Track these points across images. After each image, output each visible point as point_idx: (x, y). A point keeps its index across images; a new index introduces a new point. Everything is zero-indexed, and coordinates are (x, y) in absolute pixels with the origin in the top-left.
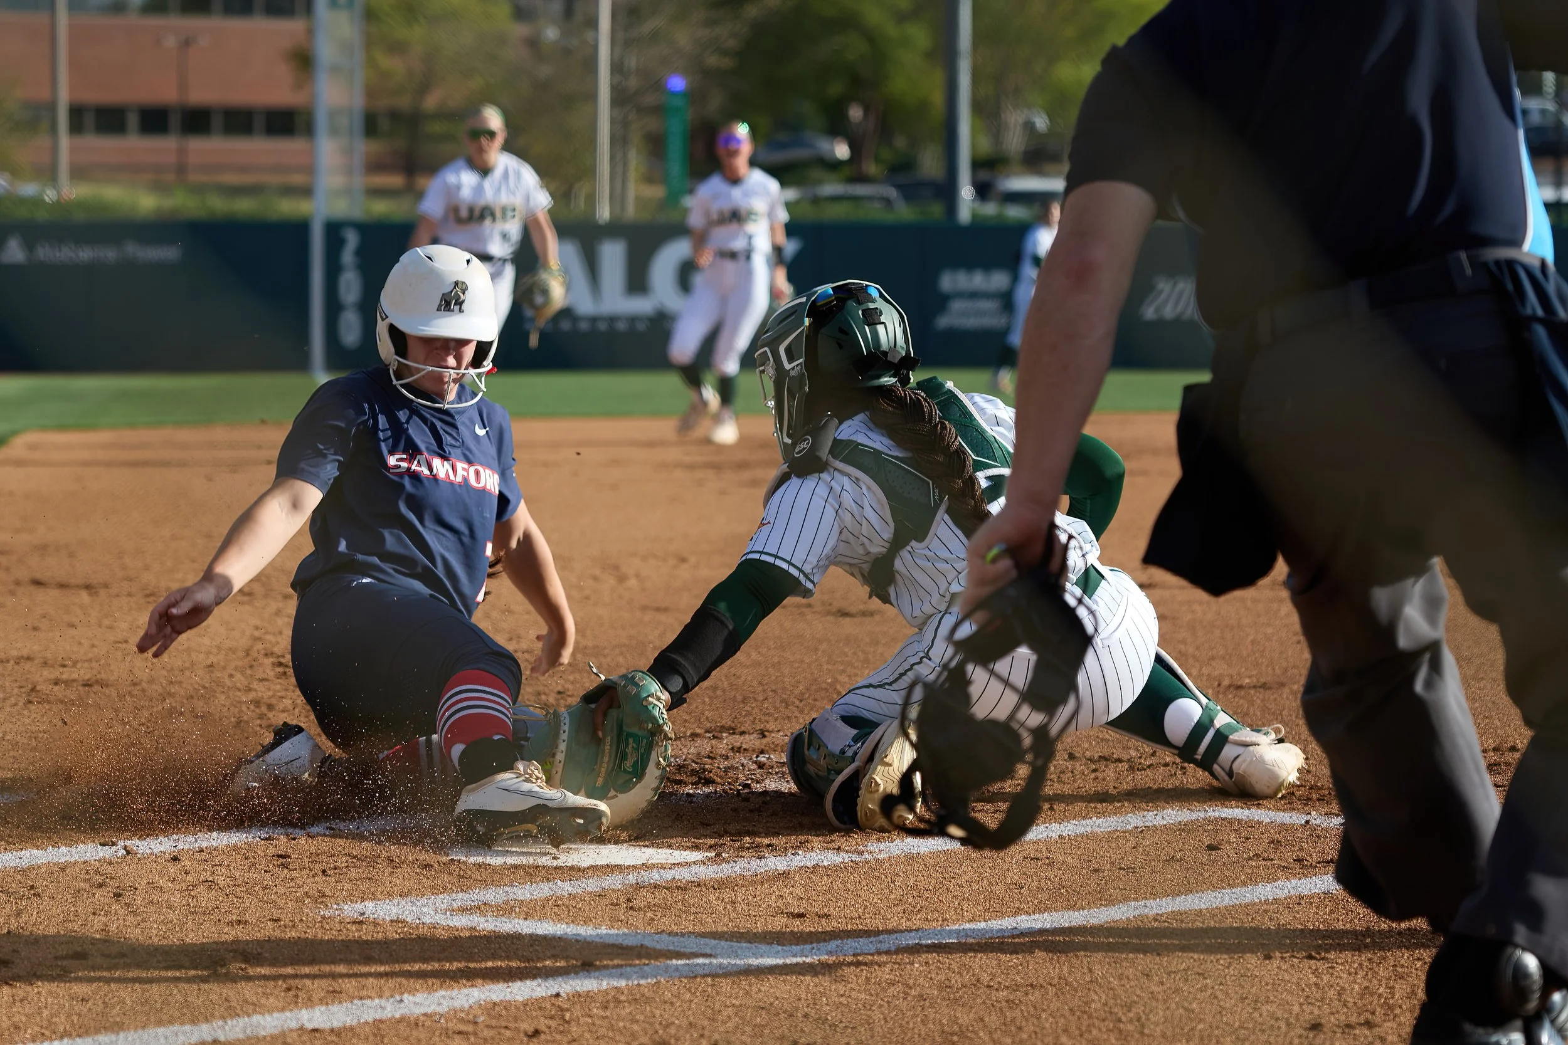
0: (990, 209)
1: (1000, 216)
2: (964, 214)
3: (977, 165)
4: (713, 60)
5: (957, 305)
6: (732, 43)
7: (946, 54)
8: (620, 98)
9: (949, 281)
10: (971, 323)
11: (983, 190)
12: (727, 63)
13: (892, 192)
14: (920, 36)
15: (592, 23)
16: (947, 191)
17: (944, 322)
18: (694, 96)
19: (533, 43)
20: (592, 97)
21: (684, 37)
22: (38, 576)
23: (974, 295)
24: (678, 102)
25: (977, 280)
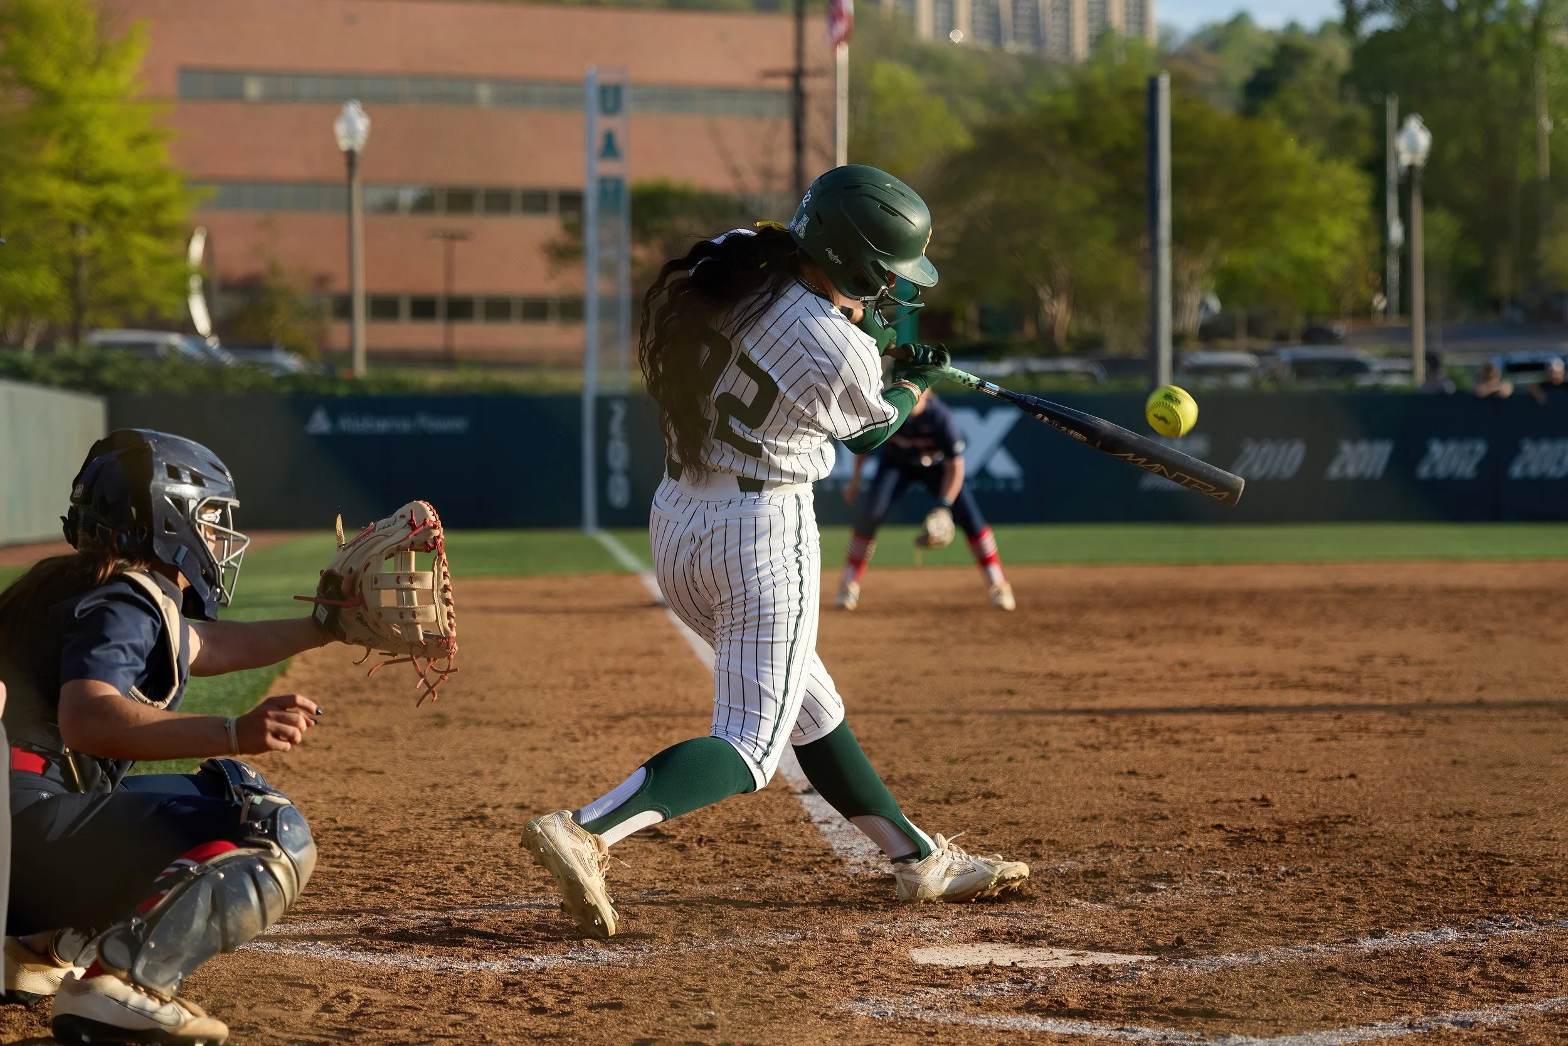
13: (1093, 370)
17: (1148, 483)
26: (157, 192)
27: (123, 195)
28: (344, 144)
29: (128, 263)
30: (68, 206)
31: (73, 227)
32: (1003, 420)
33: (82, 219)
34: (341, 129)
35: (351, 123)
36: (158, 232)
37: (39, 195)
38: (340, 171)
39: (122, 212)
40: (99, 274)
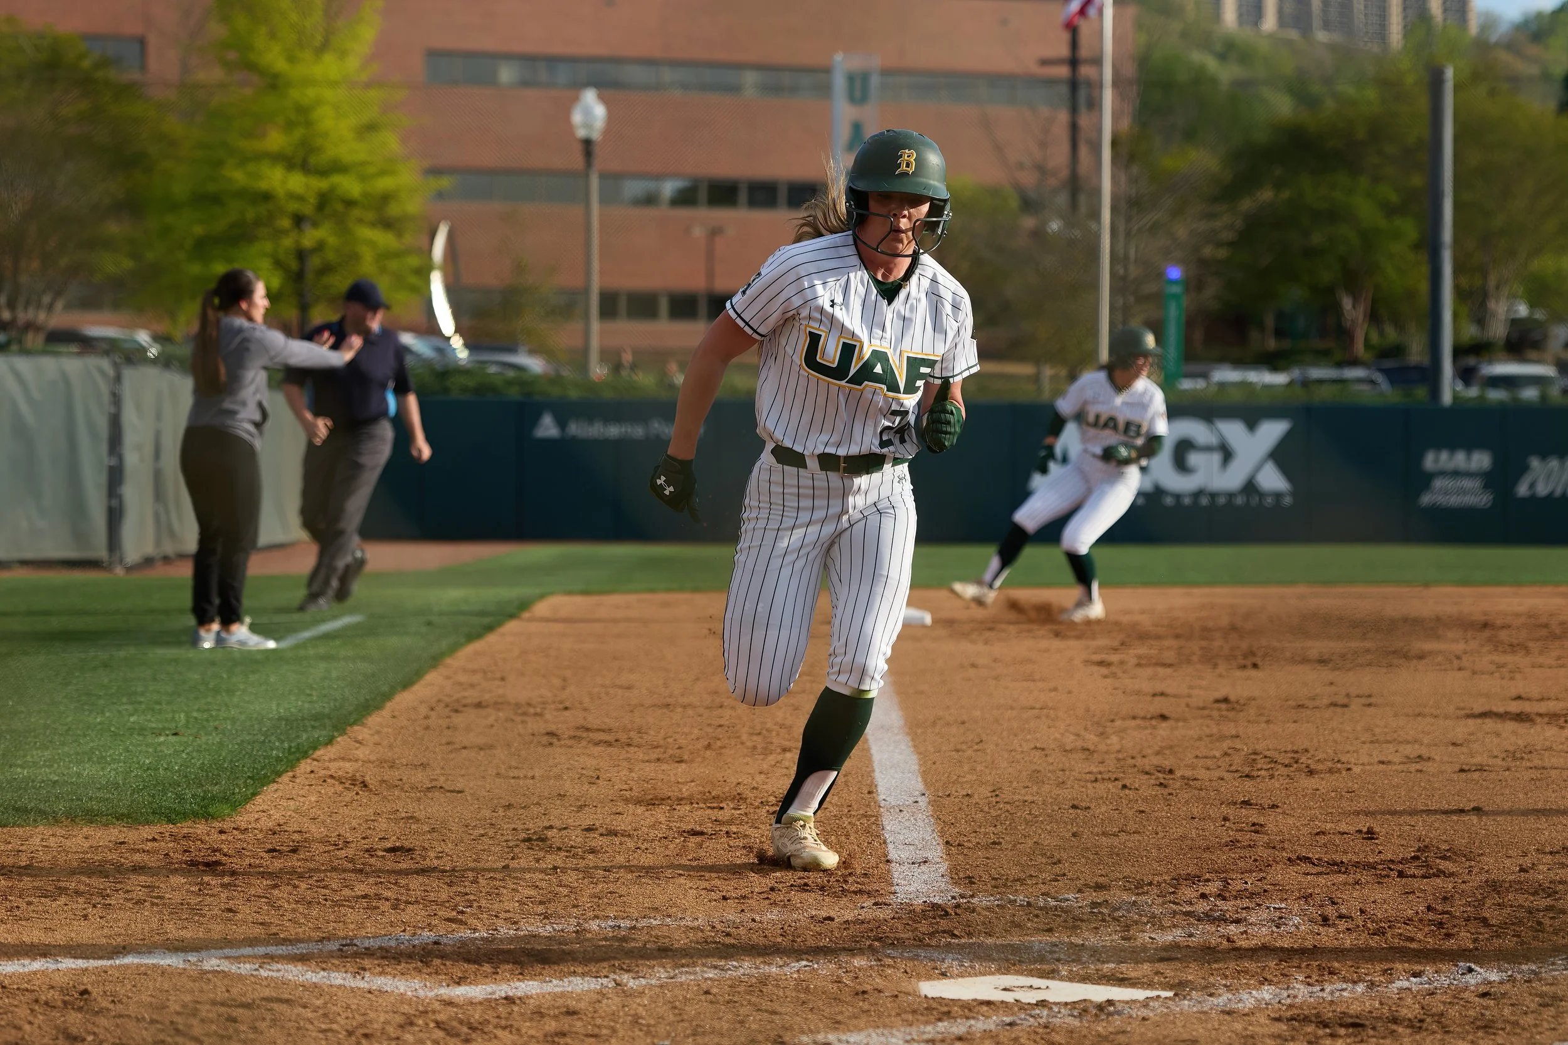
0: (1473, 392)
1: (1481, 398)
2: (1447, 398)
3: (1459, 352)
4: (1208, 251)
5: (1438, 483)
6: (1227, 236)
7: (1431, 246)
8: (1120, 285)
9: (1430, 461)
10: (1454, 501)
11: (1466, 375)
12: (1222, 253)
13: (1379, 377)
14: (1409, 229)
15: (1096, 215)
16: (1430, 375)
17: (1426, 499)
18: (1193, 285)
19: (1038, 234)
20: (1095, 286)
21: (1182, 231)
22: (553, 728)
23: (1456, 474)
24: (1176, 289)
25: (1460, 459)
26: (385, 184)
27: (351, 186)
28: (581, 133)
29: (355, 257)
30: (292, 196)
31: (299, 220)
32: (1273, 431)
33: (308, 210)
34: (577, 118)
35: (588, 113)
36: (387, 224)
37: (263, 185)
38: (577, 160)
39: (350, 203)
40: (327, 269)
